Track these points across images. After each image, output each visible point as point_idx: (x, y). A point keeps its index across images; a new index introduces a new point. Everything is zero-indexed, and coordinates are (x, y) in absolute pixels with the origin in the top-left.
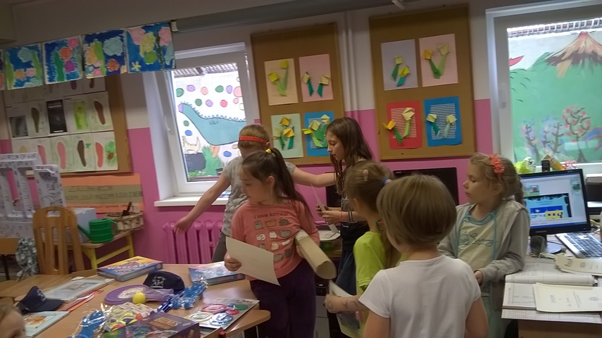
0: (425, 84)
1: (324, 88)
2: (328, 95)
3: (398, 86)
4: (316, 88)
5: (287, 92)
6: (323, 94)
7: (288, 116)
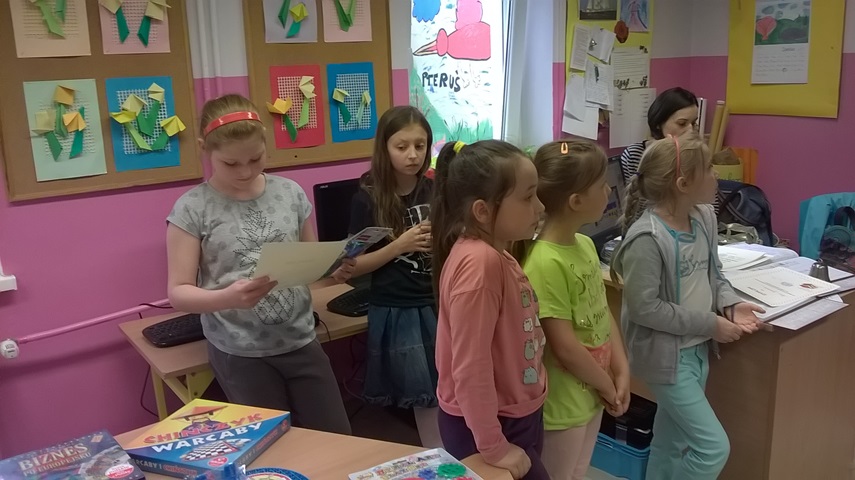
0: (328, 39)
1: (154, 28)
2: (160, 43)
3: (288, 37)
4: (134, 26)
5: (65, 30)
6: (150, 40)
7: (69, 84)
